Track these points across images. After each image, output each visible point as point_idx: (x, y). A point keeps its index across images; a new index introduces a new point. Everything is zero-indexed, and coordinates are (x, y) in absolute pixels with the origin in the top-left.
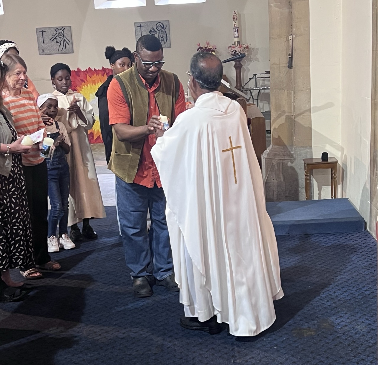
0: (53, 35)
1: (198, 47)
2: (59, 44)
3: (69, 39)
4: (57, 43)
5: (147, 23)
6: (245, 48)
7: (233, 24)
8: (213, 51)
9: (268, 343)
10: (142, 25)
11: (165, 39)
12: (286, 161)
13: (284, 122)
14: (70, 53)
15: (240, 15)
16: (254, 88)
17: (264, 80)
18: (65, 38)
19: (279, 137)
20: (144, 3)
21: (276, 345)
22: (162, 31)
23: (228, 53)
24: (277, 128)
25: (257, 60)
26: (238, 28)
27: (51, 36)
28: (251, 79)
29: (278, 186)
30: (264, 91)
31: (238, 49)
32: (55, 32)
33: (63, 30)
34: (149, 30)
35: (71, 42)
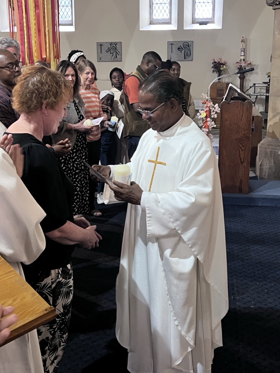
0: (108, 48)
1: (213, 61)
2: (112, 54)
3: (120, 51)
4: (111, 53)
5: (176, 42)
6: (248, 64)
7: (241, 45)
8: (223, 64)
9: (260, 287)
10: (173, 43)
11: (189, 54)
12: (277, 151)
13: (278, 120)
14: (119, 61)
15: (246, 39)
16: (253, 94)
17: (261, 89)
18: (117, 51)
19: (273, 132)
20: (176, 27)
21: (267, 289)
22: (187, 49)
23: (235, 67)
24: (272, 124)
25: (257, 73)
26: (245, 49)
27: (107, 49)
28: (251, 87)
29: (269, 169)
30: (261, 97)
31: (243, 64)
32: (110, 46)
33: (115, 45)
34: (178, 47)
35: (121, 53)
